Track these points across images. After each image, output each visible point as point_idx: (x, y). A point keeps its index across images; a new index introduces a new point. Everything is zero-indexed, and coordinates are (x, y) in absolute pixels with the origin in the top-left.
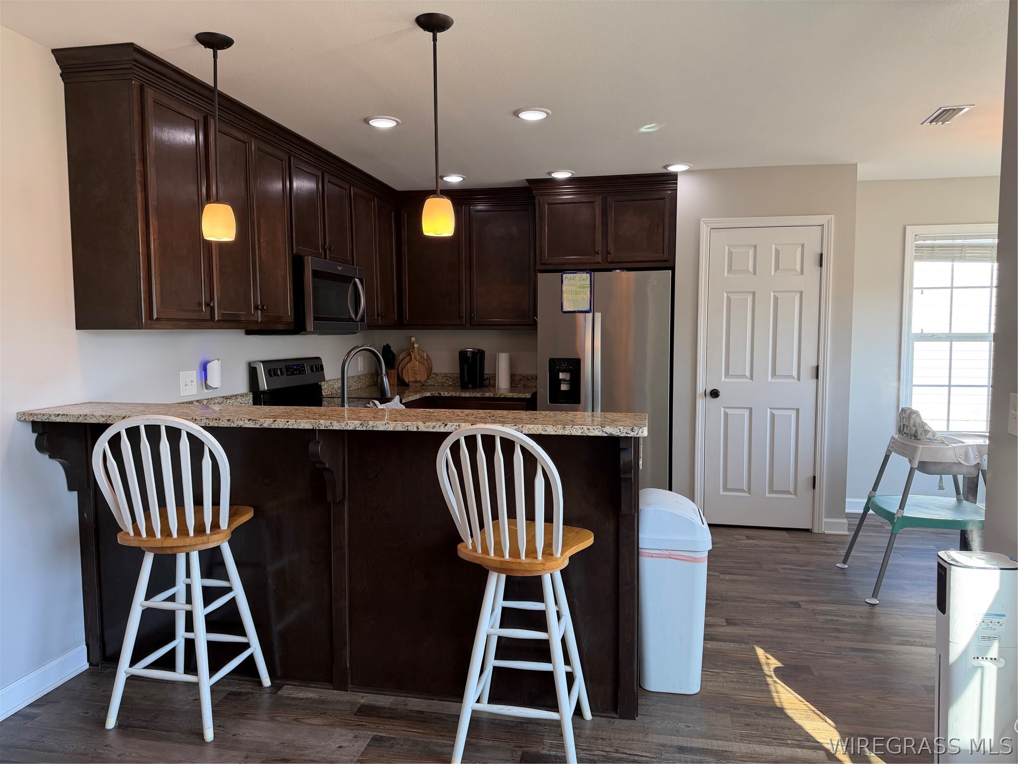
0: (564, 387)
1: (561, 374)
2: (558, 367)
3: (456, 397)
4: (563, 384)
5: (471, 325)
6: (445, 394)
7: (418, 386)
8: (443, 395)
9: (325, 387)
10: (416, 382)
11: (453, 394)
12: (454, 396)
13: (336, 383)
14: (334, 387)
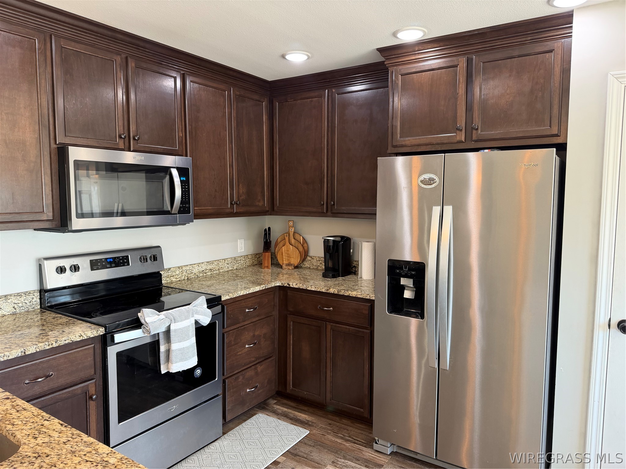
0: (408, 294)
1: (402, 279)
2: (398, 271)
3: (303, 289)
4: (407, 290)
5: (332, 213)
6: (294, 285)
7: (291, 269)
8: (292, 286)
9: (177, 273)
10: (289, 265)
11: (301, 286)
12: (301, 288)
13: (196, 267)
14: (192, 271)
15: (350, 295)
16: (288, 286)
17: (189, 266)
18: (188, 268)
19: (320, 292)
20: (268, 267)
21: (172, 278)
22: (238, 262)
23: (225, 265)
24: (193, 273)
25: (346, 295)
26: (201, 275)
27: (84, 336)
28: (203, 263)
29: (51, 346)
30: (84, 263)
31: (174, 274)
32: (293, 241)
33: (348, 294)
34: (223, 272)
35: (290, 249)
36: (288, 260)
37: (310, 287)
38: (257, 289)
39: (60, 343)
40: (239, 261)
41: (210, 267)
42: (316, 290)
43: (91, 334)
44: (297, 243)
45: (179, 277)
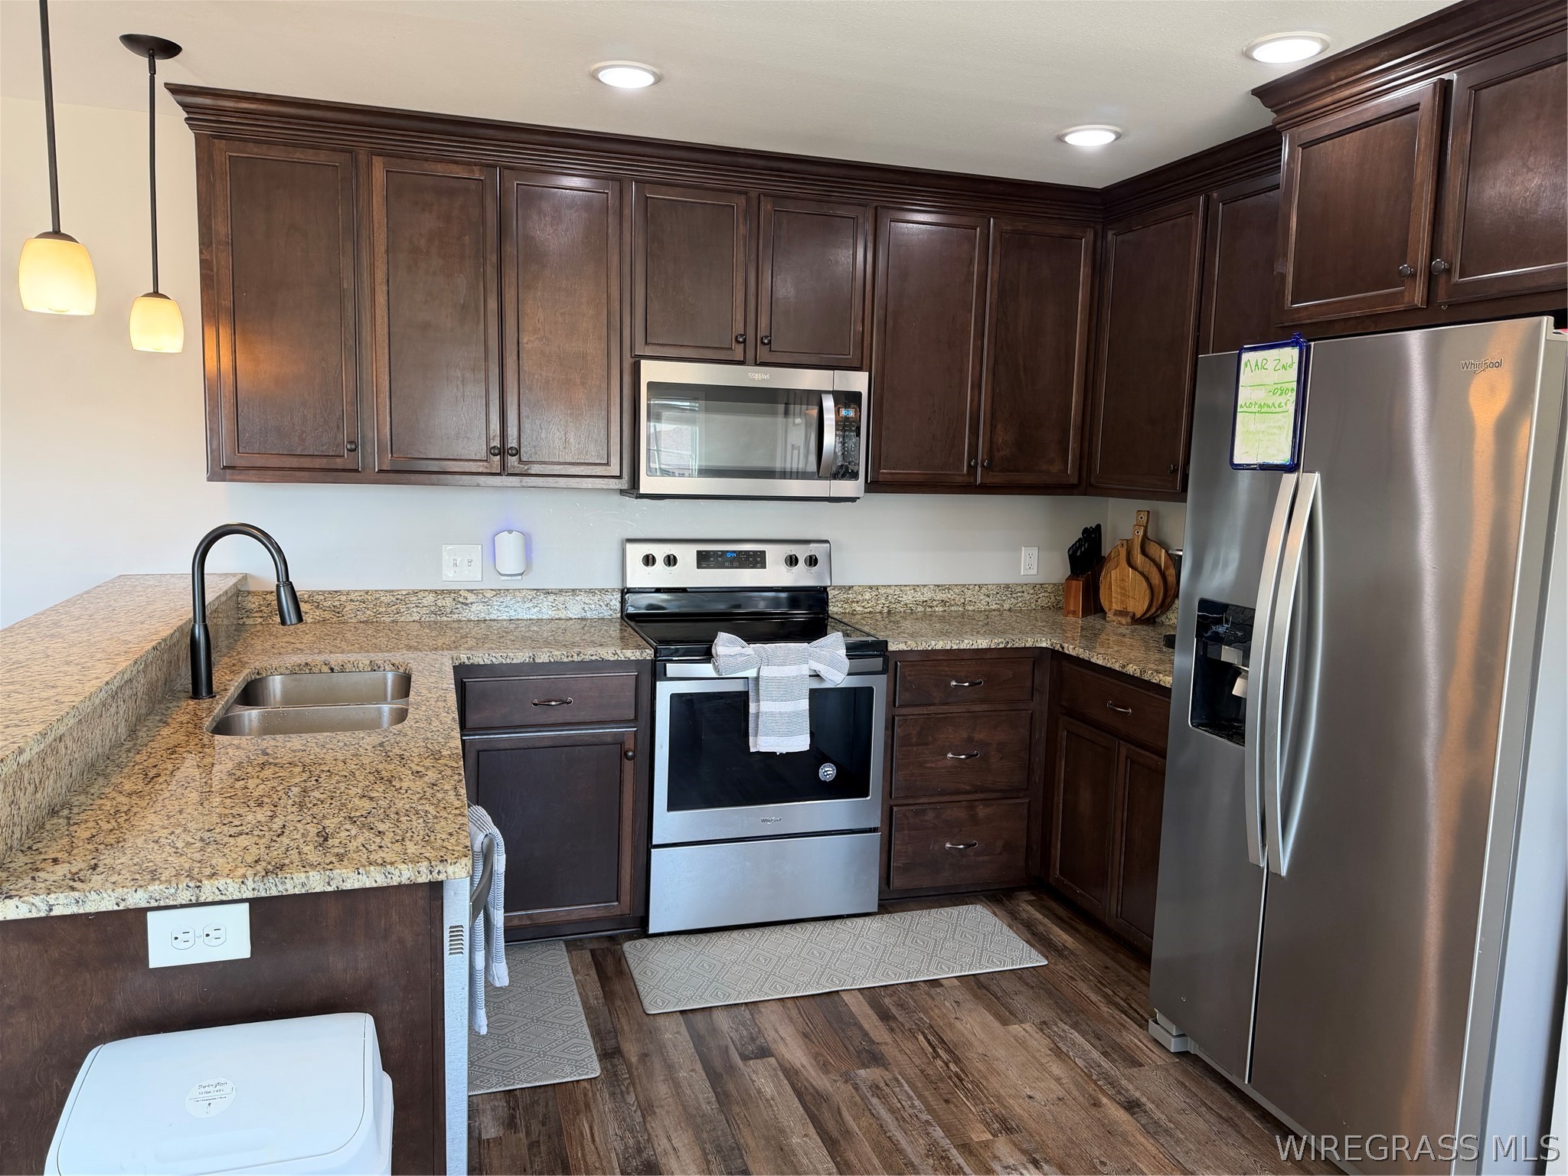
1: (1224, 649)
2: (1214, 628)
3: (1084, 660)
6: (1070, 649)
7: (1124, 622)
8: (1067, 652)
9: (867, 598)
10: (1119, 613)
11: (1084, 654)
12: (1081, 657)
13: (909, 592)
14: (900, 599)
15: (1162, 683)
16: (1061, 650)
17: (893, 588)
18: (891, 591)
19: (1110, 669)
20: (1074, 613)
21: (854, 605)
22: (1014, 596)
23: (982, 597)
24: (902, 603)
25: (1154, 681)
26: (920, 609)
27: (621, 655)
28: (925, 586)
29: (570, 659)
30: (687, 555)
31: (860, 597)
32: (1139, 559)
33: (1158, 680)
34: (974, 610)
35: (1129, 577)
36: (1122, 602)
37: (1095, 657)
38: (983, 643)
39: (583, 657)
40: (1019, 594)
41: (940, 596)
42: (1104, 664)
43: (631, 654)
44: (1148, 565)
45: (869, 605)
